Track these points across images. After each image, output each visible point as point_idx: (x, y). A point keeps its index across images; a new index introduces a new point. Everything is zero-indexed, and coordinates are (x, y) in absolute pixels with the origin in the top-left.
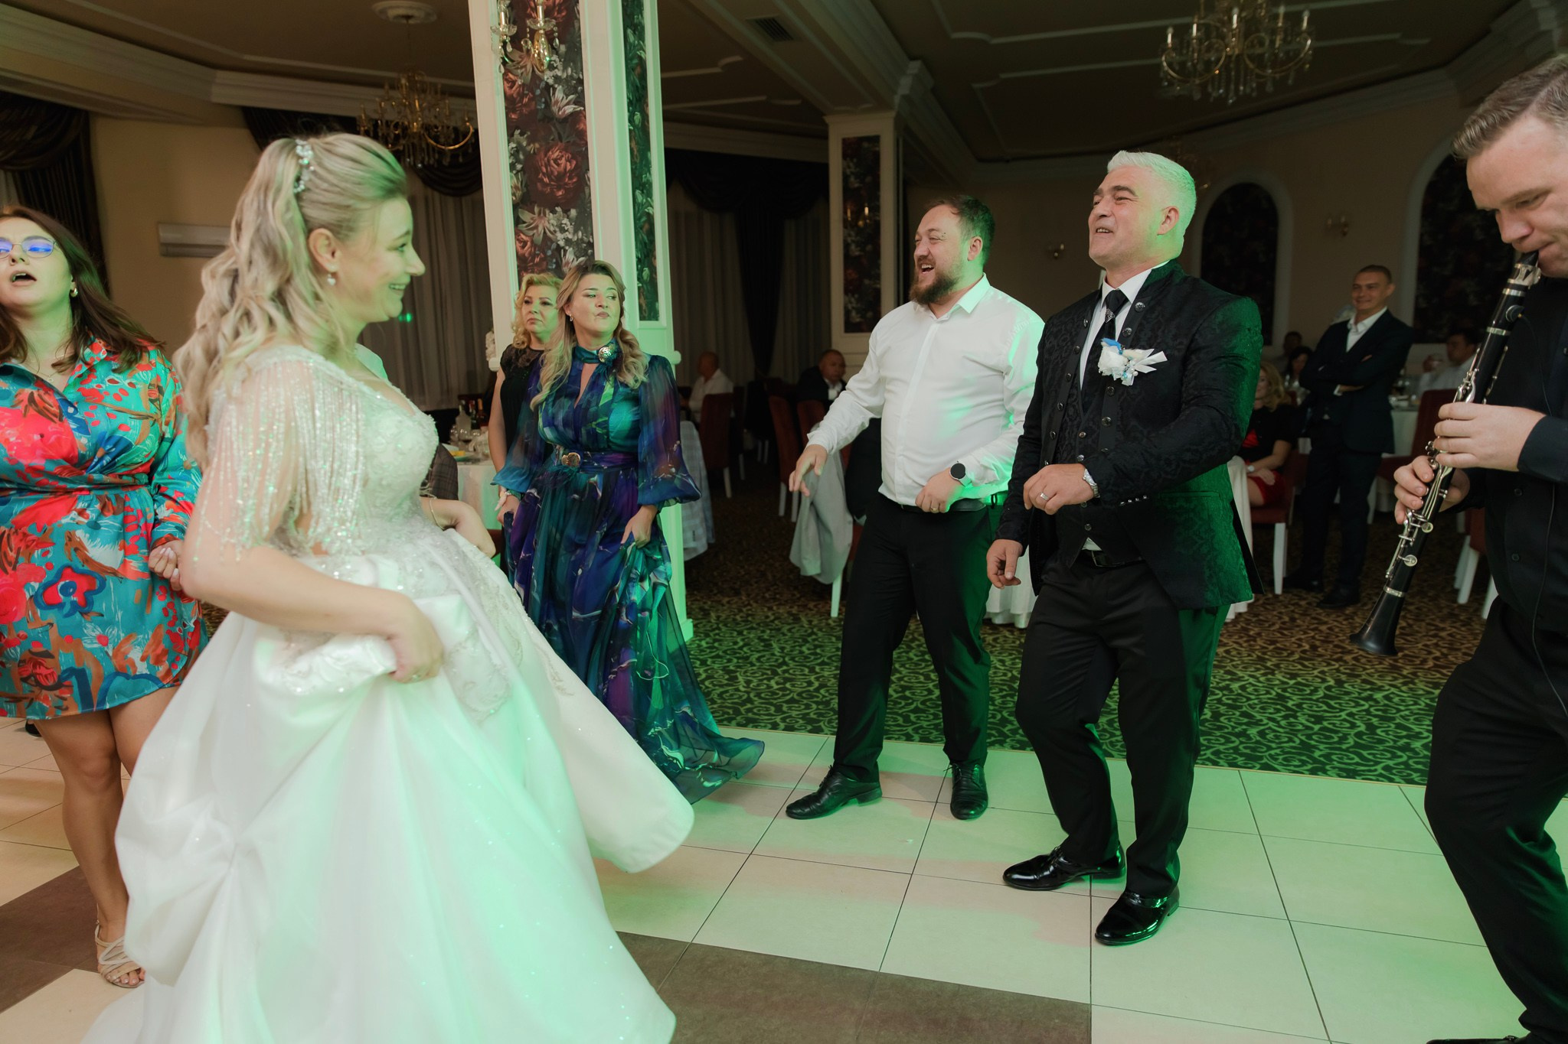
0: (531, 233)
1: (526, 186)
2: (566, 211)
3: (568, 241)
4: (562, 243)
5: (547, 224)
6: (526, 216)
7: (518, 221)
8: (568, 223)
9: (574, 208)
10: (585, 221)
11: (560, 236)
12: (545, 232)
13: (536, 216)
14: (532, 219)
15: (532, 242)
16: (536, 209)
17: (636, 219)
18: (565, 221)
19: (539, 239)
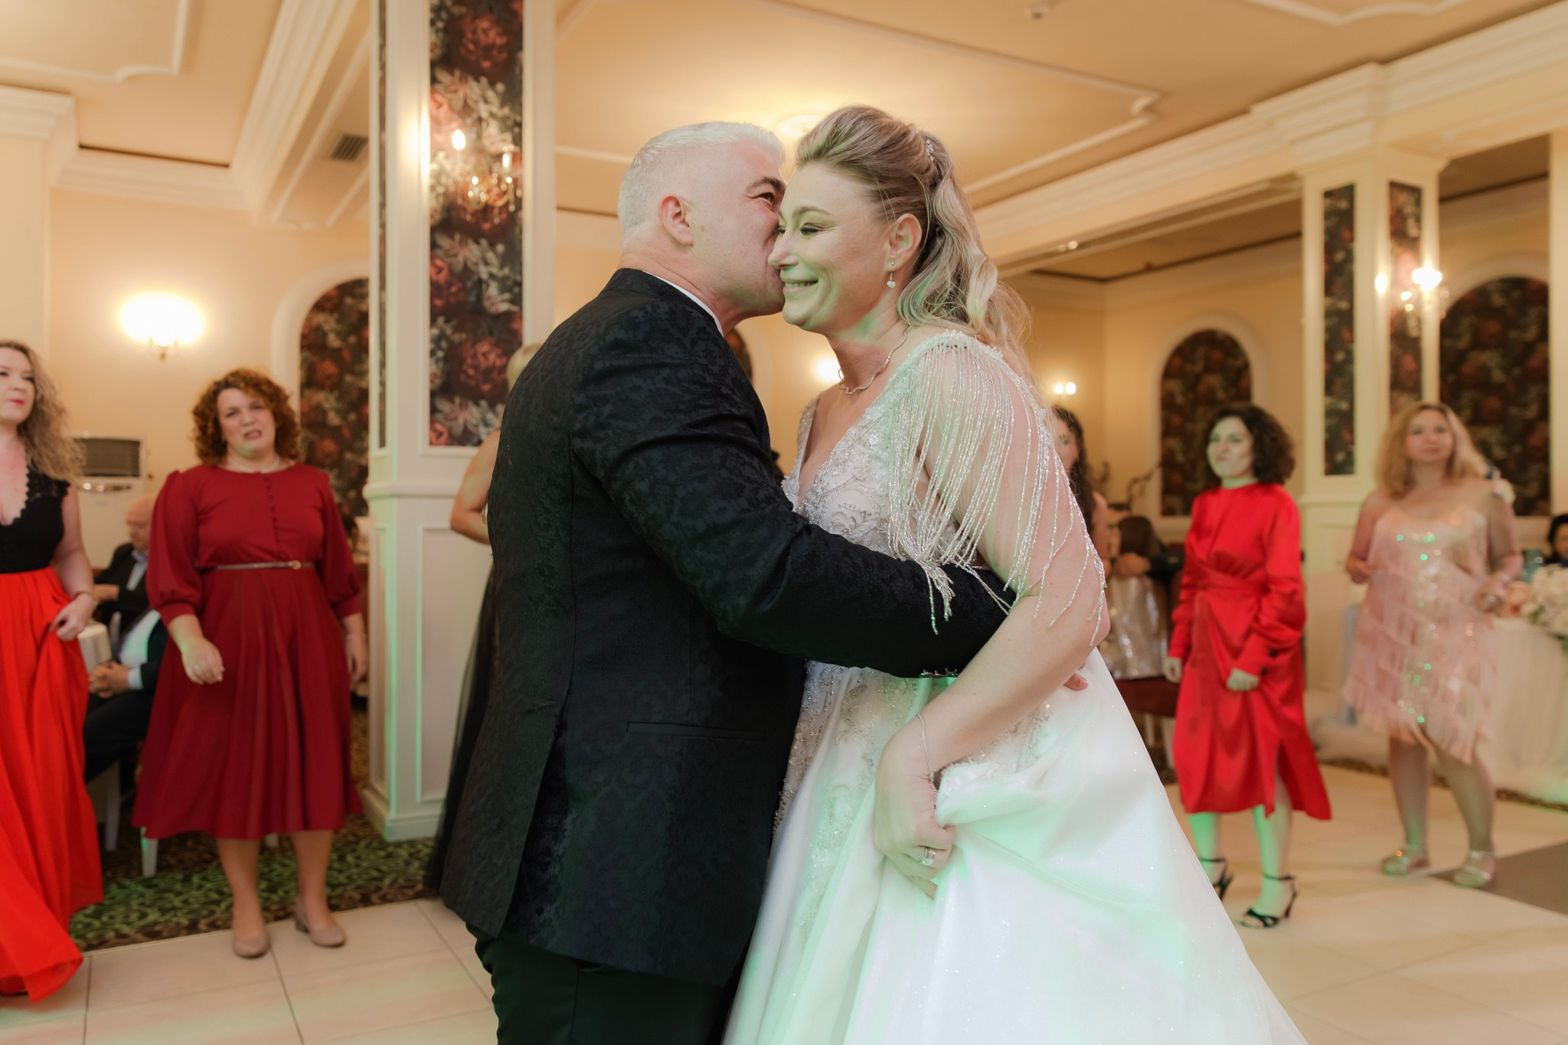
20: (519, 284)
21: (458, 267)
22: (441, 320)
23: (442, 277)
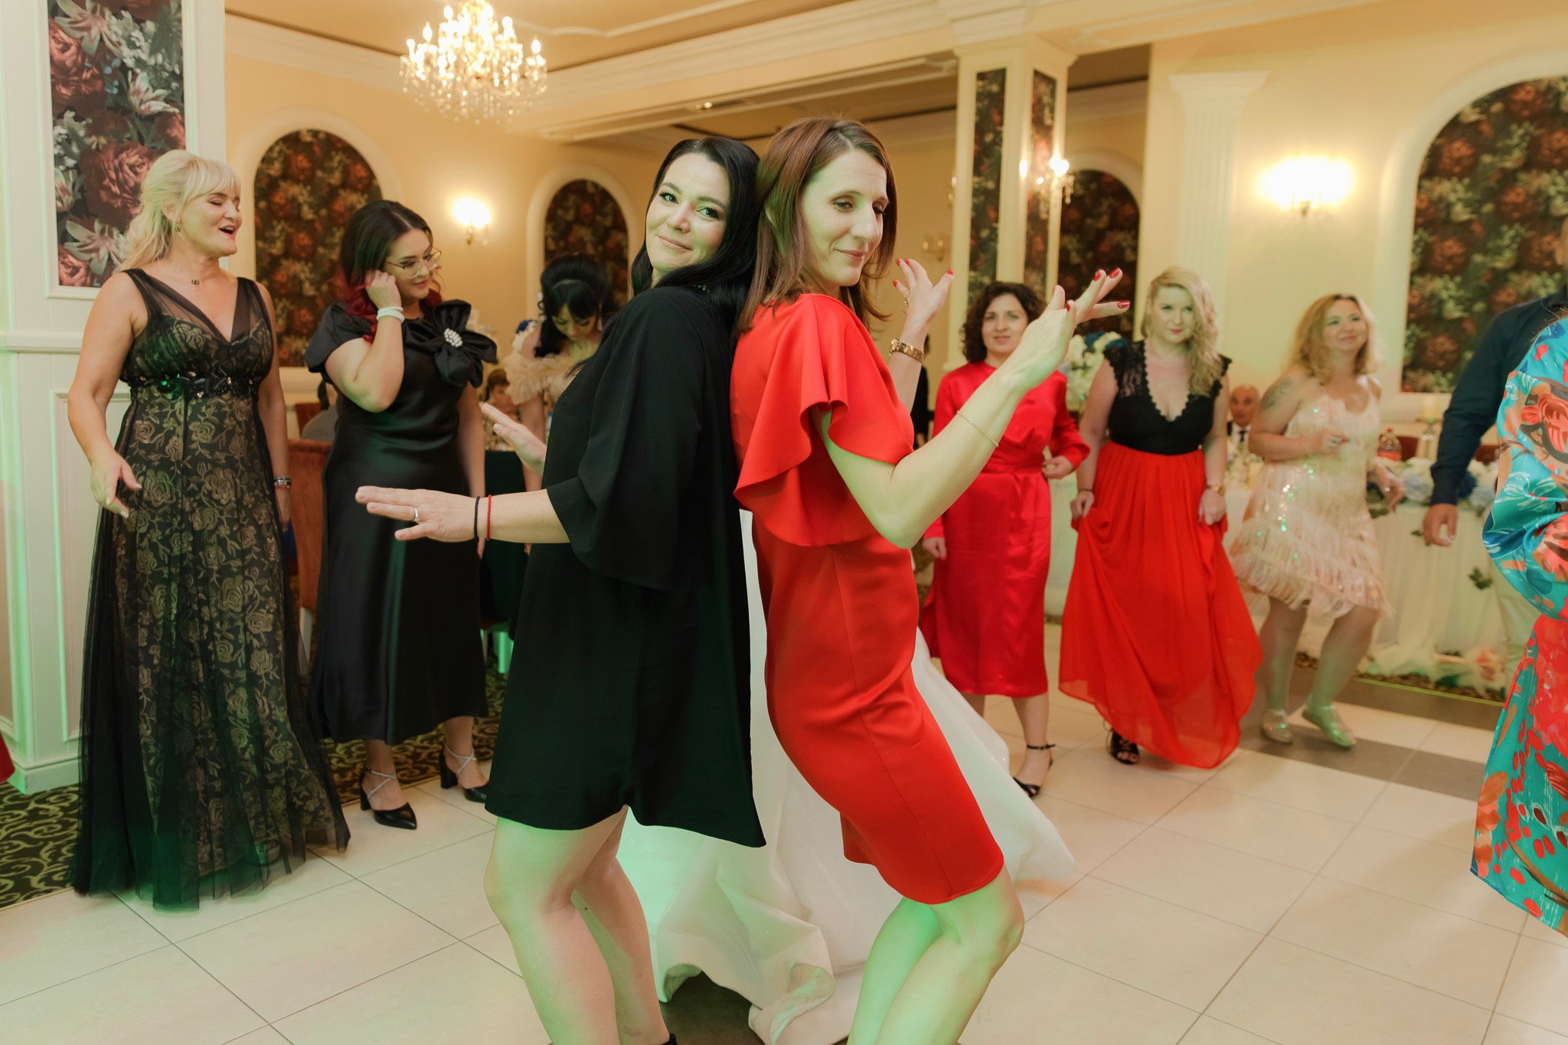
20: (179, 78)
21: (92, 47)
22: (69, 115)
23: (69, 57)
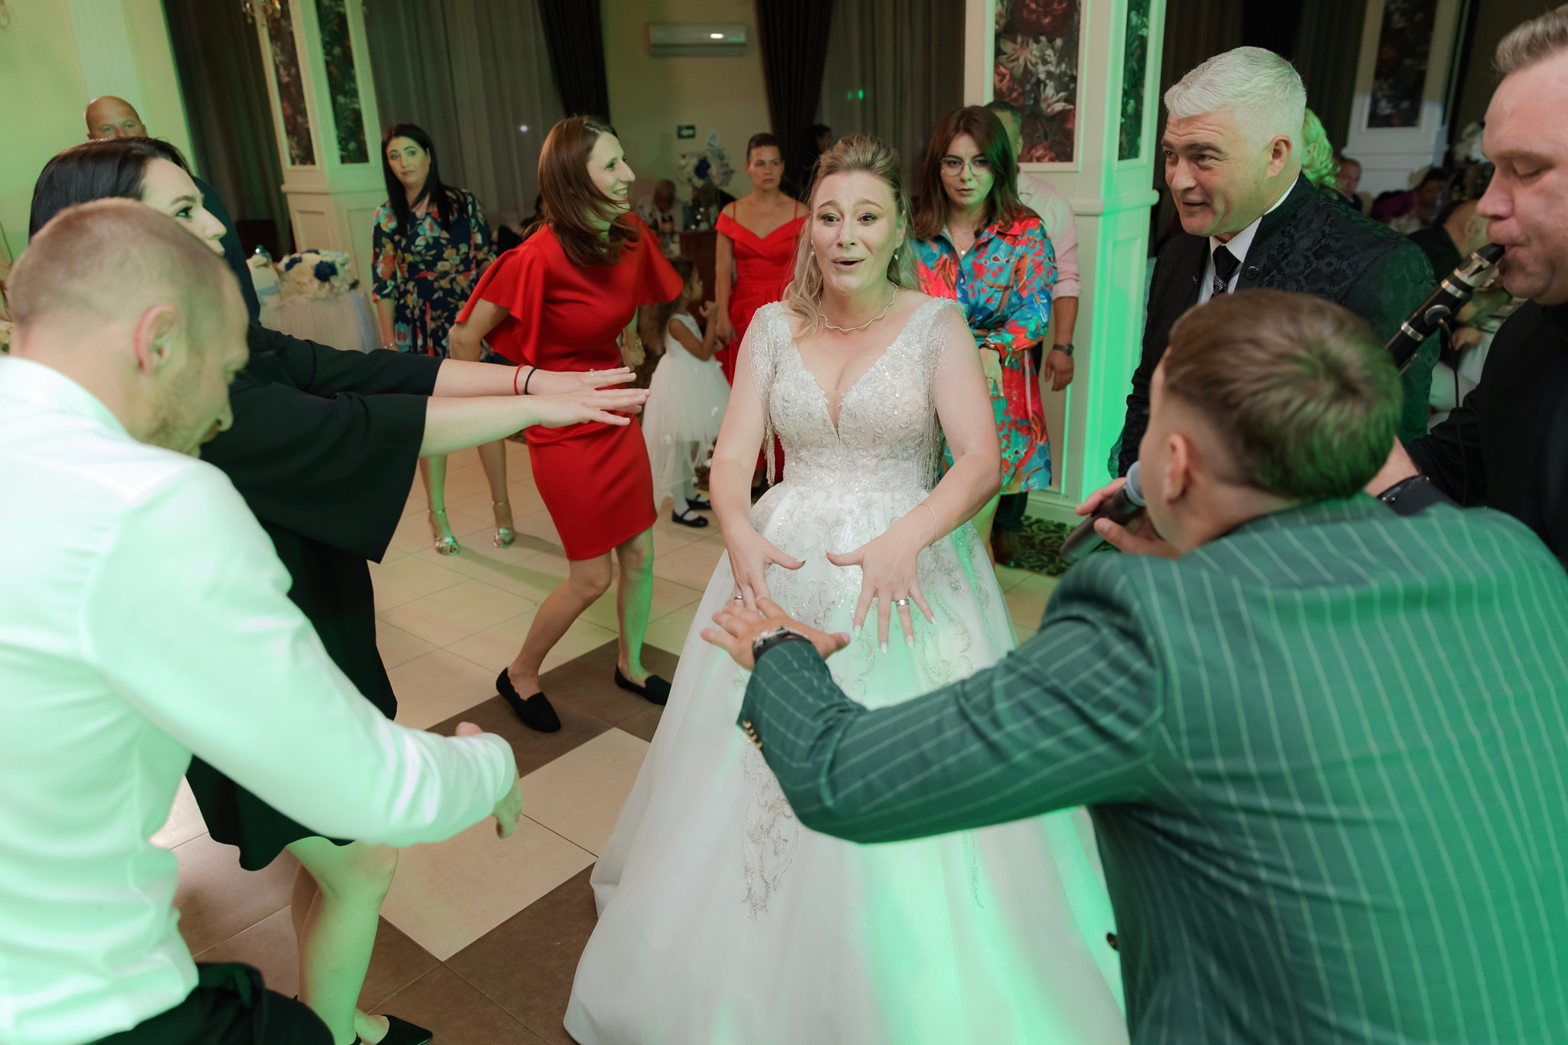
0: (1011, 65)
1: (1012, 13)
2: (1051, 41)
3: (1049, 74)
4: (1042, 76)
5: (1029, 56)
6: (1008, 47)
7: (998, 52)
8: (1052, 54)
9: (1060, 37)
10: (1070, 53)
11: (1041, 69)
12: (1026, 65)
13: (1018, 46)
14: (1014, 49)
15: (1012, 75)
16: (1019, 39)
17: (1128, 45)
18: (1049, 52)
19: (1019, 72)
